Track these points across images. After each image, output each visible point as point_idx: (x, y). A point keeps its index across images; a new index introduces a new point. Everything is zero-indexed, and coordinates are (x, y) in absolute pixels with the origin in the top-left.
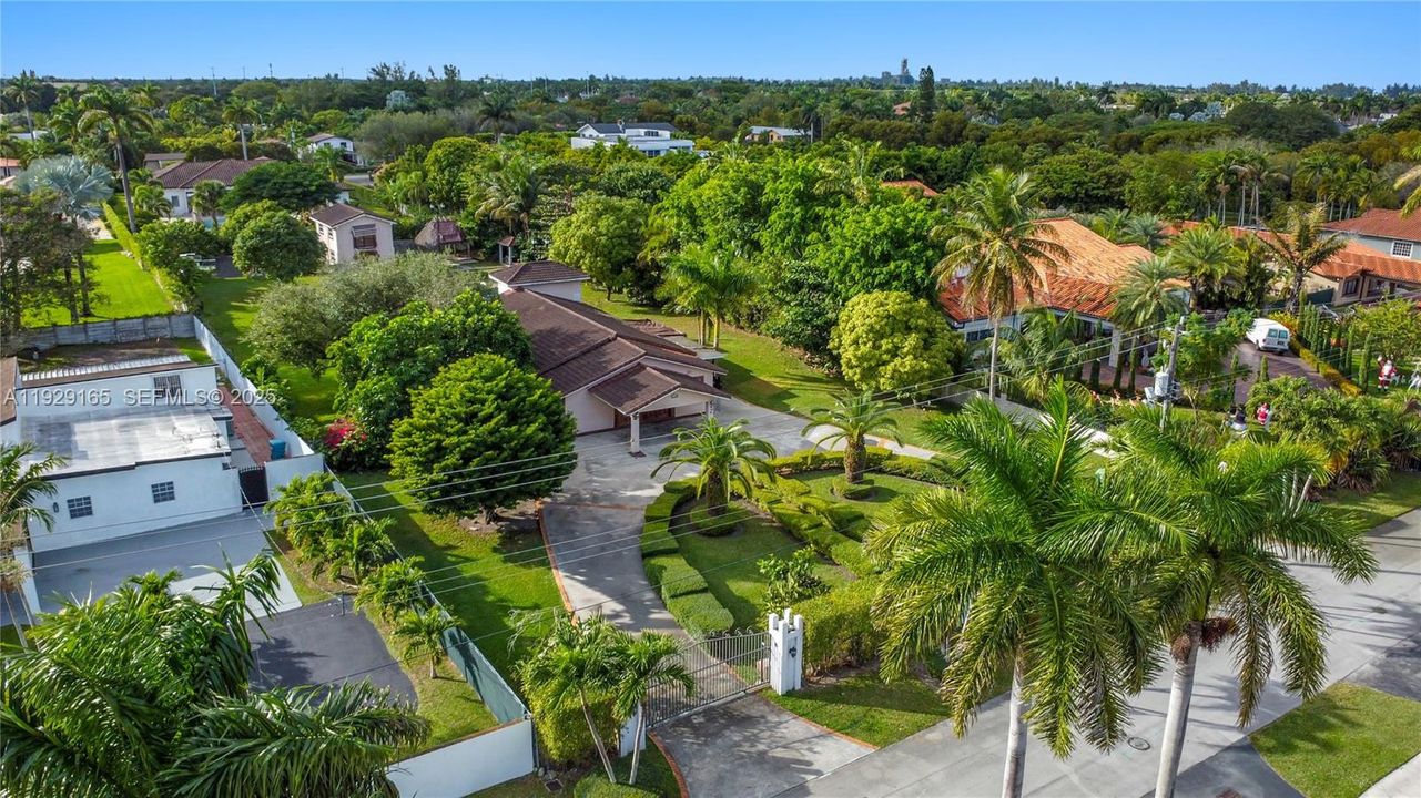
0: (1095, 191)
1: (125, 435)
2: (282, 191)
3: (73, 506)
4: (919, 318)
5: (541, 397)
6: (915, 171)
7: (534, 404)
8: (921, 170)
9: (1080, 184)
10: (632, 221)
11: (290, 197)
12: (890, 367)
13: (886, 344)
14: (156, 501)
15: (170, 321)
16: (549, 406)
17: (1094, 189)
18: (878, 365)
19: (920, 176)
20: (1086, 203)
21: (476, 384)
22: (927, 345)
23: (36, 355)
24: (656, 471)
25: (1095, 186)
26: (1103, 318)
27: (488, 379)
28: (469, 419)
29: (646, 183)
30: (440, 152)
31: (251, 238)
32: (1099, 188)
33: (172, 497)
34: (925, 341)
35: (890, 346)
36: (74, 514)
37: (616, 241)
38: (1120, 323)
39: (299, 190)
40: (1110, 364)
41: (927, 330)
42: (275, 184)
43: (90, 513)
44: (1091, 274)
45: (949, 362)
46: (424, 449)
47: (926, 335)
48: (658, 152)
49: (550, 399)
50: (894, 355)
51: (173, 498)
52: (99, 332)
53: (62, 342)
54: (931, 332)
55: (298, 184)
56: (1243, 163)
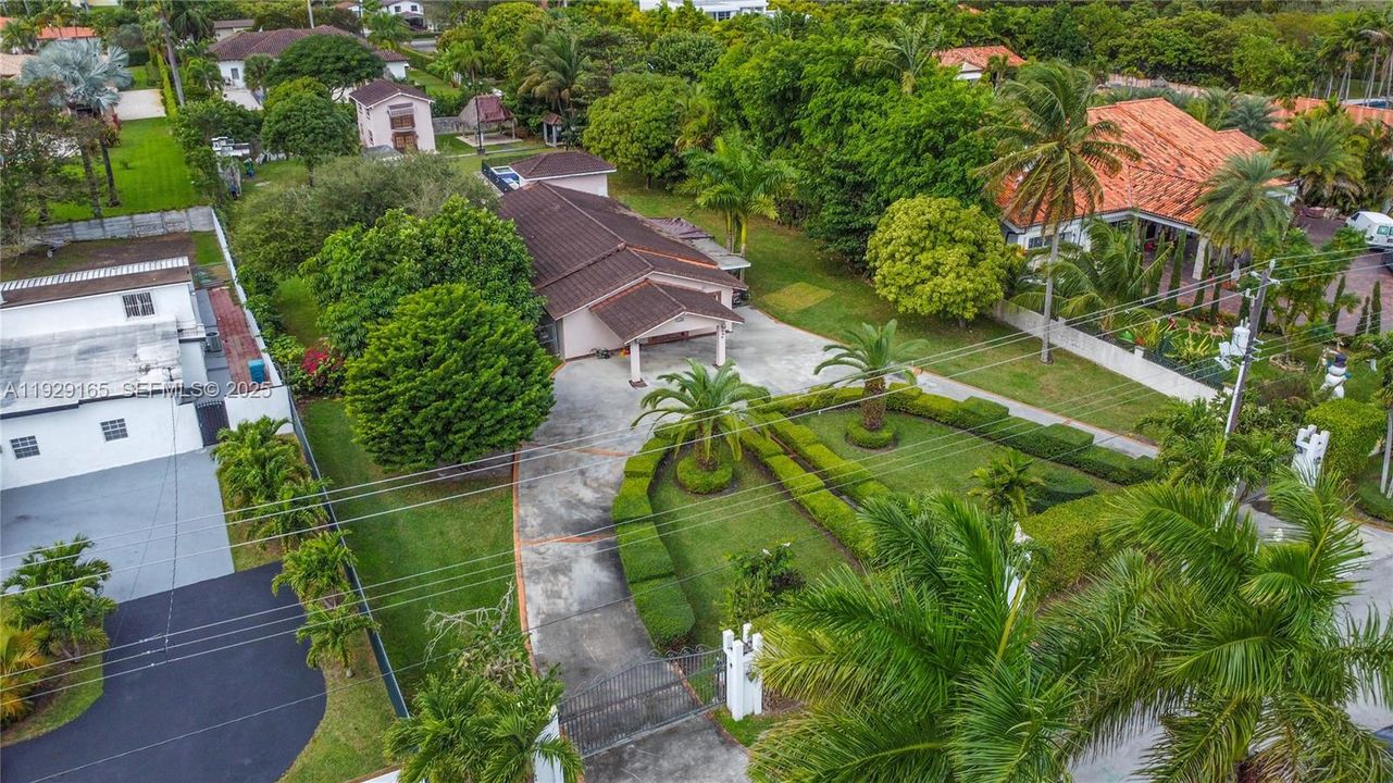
0: (1200, 59)
1: (81, 365)
2: (323, 67)
3: (18, 445)
4: (964, 229)
5: (503, 335)
6: (1002, 34)
7: (496, 343)
8: (1009, 33)
9: (1184, 51)
10: (672, 102)
11: (332, 72)
12: (928, 288)
13: (926, 258)
14: (108, 439)
15: (188, 215)
16: (514, 345)
17: (1198, 56)
18: (916, 283)
19: (1007, 40)
20: (1190, 72)
21: (431, 322)
22: (973, 261)
23: (50, 254)
24: (637, 421)
25: (1200, 52)
26: (1189, 224)
27: (443, 316)
28: (419, 362)
29: (699, 55)
30: (495, 18)
31: (277, 122)
32: (1204, 56)
33: (124, 434)
34: (972, 257)
35: (930, 262)
36: (19, 454)
37: (654, 124)
38: (1209, 231)
39: (341, 65)
40: (1194, 277)
41: (975, 243)
42: (316, 58)
43: (37, 453)
44: (1182, 166)
45: (998, 280)
46: (374, 397)
47: (973, 249)
48: (728, 13)
49: (515, 336)
50: (935, 273)
51: (126, 435)
52: (116, 227)
53: (79, 238)
54: (980, 245)
55: (339, 59)
56: (1378, 26)
